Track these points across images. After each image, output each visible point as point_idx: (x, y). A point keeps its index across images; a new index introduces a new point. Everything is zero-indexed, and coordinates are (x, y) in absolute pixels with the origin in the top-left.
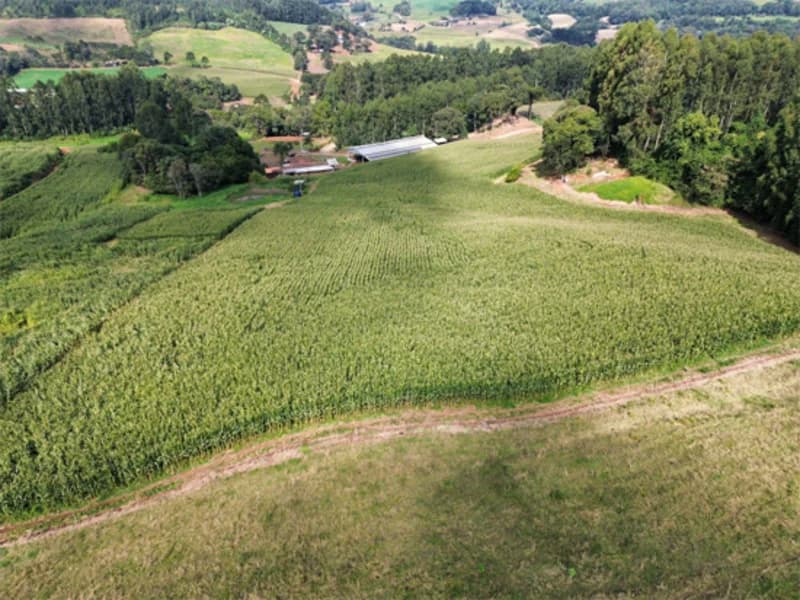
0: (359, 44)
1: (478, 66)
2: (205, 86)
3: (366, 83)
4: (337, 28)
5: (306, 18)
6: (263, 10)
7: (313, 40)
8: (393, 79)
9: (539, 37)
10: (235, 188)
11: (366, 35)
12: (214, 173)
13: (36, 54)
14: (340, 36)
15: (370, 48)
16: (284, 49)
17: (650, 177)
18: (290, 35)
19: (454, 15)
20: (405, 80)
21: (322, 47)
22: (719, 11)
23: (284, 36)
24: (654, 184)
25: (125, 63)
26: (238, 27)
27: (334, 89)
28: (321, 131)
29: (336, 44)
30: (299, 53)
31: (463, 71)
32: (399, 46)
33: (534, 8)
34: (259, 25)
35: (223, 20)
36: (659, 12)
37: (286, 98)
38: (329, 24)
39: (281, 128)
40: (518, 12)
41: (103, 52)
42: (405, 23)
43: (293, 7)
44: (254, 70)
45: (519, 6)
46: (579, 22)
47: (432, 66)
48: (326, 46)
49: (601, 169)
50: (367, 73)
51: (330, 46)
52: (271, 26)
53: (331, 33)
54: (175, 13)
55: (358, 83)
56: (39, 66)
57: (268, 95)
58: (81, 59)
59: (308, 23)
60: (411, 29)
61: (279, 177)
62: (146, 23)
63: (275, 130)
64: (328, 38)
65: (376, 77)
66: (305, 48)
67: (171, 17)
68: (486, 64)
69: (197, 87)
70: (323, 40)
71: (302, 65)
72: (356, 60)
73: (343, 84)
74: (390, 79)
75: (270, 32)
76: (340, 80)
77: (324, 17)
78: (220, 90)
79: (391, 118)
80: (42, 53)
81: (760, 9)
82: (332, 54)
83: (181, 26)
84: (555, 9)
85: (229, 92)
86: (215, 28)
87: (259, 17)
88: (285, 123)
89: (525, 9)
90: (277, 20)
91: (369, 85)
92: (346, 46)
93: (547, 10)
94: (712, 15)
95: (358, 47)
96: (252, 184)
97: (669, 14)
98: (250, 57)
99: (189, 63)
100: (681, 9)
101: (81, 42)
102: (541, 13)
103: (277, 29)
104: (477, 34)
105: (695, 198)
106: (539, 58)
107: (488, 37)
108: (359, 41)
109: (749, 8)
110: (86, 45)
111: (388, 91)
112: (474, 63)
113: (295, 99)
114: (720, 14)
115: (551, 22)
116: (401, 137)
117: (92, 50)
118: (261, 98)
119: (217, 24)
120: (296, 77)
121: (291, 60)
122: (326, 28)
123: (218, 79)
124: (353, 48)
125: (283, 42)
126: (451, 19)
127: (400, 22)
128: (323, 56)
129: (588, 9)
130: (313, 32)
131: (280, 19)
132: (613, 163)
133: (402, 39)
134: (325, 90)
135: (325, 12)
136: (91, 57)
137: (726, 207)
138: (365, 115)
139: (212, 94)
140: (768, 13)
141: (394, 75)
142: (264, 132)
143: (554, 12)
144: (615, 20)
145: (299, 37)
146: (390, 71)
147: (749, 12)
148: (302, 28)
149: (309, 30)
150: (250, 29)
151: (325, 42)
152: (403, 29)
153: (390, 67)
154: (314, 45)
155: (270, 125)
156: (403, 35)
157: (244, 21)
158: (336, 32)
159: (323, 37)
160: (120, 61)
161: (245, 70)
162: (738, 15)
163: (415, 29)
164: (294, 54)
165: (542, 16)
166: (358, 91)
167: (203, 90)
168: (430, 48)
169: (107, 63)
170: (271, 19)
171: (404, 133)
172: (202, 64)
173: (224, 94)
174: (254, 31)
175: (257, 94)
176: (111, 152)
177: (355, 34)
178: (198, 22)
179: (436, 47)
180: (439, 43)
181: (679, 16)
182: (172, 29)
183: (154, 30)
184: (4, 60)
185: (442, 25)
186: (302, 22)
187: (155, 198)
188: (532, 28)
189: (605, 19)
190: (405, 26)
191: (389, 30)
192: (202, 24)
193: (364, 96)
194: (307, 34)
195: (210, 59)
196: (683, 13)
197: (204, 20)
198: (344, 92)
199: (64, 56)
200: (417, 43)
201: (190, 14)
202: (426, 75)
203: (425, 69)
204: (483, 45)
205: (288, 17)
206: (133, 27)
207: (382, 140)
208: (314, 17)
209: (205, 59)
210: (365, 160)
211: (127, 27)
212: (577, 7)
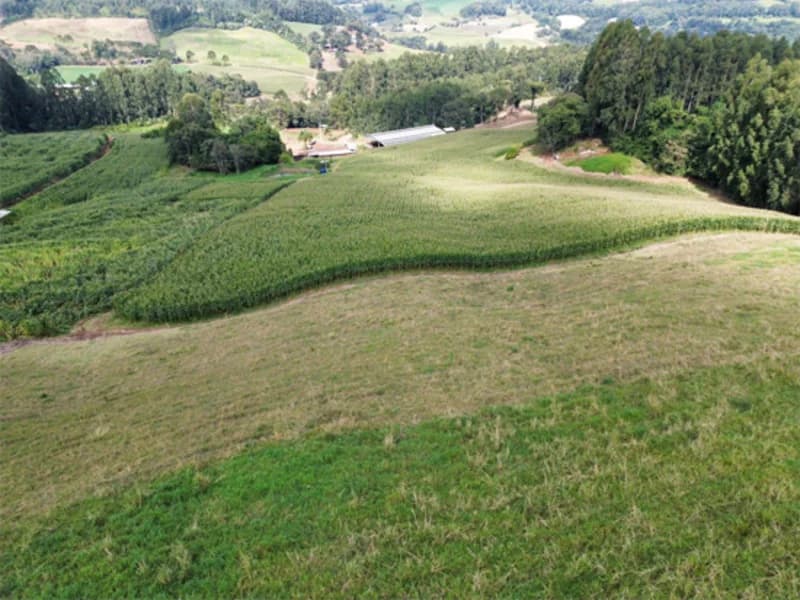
0: (372, 44)
1: (486, 64)
2: (227, 82)
3: (380, 79)
4: (351, 28)
5: (321, 18)
6: (279, 11)
7: (328, 40)
8: (405, 75)
9: (548, 38)
10: (267, 168)
11: (378, 35)
12: (250, 154)
13: (67, 53)
14: (353, 35)
15: (383, 48)
16: (300, 48)
17: (627, 153)
18: (306, 34)
19: (464, 16)
20: (417, 76)
21: (336, 47)
22: (727, 12)
23: (300, 36)
24: (630, 158)
25: (149, 61)
26: (256, 27)
27: (350, 84)
28: (338, 123)
29: (349, 43)
30: (315, 52)
31: (471, 68)
32: (410, 46)
33: (543, 10)
34: (275, 25)
35: (241, 21)
36: (666, 13)
37: (304, 94)
38: (343, 24)
39: (301, 119)
40: (528, 12)
41: (128, 50)
42: (416, 24)
43: (308, 8)
44: (271, 68)
45: (529, 7)
46: (587, 23)
47: (442, 64)
48: (340, 46)
49: (587, 148)
50: (381, 70)
51: (344, 45)
52: (286, 26)
53: (346, 34)
54: (196, 13)
55: (373, 79)
56: (69, 64)
57: (287, 91)
58: (107, 57)
59: (322, 23)
60: (422, 30)
61: (304, 159)
62: (169, 22)
63: (295, 122)
64: (342, 39)
65: (389, 74)
66: (320, 47)
67: (192, 18)
68: (494, 62)
69: (220, 84)
70: (337, 39)
71: (317, 64)
72: (371, 58)
73: (359, 80)
74: (402, 75)
75: (286, 33)
76: (356, 76)
77: (338, 18)
78: (241, 86)
79: (404, 110)
80: (71, 51)
81: (766, 11)
82: (346, 53)
83: (201, 26)
84: (564, 10)
85: (249, 89)
86: (233, 28)
87: (275, 18)
88: (305, 115)
89: (535, 10)
90: (292, 20)
91: (382, 81)
92: (359, 45)
93: (556, 12)
94: (719, 16)
95: (371, 47)
96: (281, 164)
97: (677, 15)
98: (268, 55)
99: (211, 61)
100: (689, 11)
101: (108, 41)
102: (551, 14)
103: (293, 28)
104: (487, 35)
105: (662, 169)
106: (544, 56)
107: (496, 37)
108: (372, 41)
109: (756, 10)
110: (112, 43)
111: (400, 87)
112: (482, 61)
113: (313, 94)
114: (727, 16)
115: (560, 23)
116: (412, 125)
117: (118, 48)
118: (281, 93)
119: (236, 24)
120: (311, 75)
121: (307, 60)
122: (340, 28)
123: (239, 75)
124: (366, 47)
125: (298, 41)
126: (461, 19)
127: (412, 23)
128: (337, 55)
129: (596, 10)
130: (328, 32)
131: (296, 19)
132: (598, 143)
133: (413, 39)
134: (342, 85)
135: (339, 13)
136: (117, 55)
137: (687, 175)
139: (233, 90)
140: (774, 15)
141: (406, 72)
142: (285, 124)
143: (563, 14)
145: (314, 37)
146: (402, 68)
147: (756, 14)
148: (317, 28)
149: (324, 30)
150: (267, 29)
151: (339, 42)
152: (415, 29)
153: (402, 64)
154: (329, 45)
155: (291, 117)
156: (415, 35)
157: (261, 21)
158: (350, 33)
159: (336, 36)
160: (145, 59)
161: (263, 67)
162: (745, 16)
163: (426, 30)
164: (310, 53)
165: (551, 17)
166: (373, 87)
167: (225, 86)
168: (441, 48)
169: (132, 60)
170: (287, 19)
171: (416, 124)
172: (223, 62)
173: (245, 90)
174: (270, 30)
175: (276, 91)
176: (153, 137)
177: (367, 34)
178: (217, 22)
179: (446, 47)
180: (449, 43)
181: (685, 17)
182: (193, 28)
183: (176, 30)
184: (37, 58)
185: (452, 26)
186: (316, 23)
187: (198, 174)
188: (541, 28)
189: (613, 20)
190: (417, 27)
191: (401, 31)
192: (221, 24)
193: (378, 91)
194: (322, 34)
195: (230, 57)
196: (690, 15)
197: (223, 20)
198: (359, 88)
199: (92, 54)
200: (428, 43)
201: (209, 15)
202: (437, 72)
203: (436, 66)
204: (492, 45)
205: (303, 17)
206: (155, 28)
207: (395, 129)
208: (328, 17)
209: (225, 58)
210: (381, 145)
211: (149, 26)
212: (586, 9)
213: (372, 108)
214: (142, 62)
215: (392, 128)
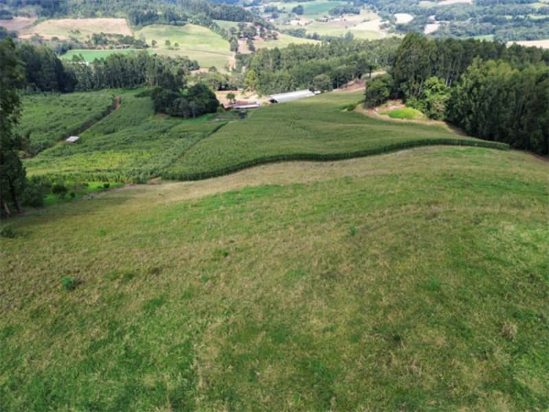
0: (270, 35)
1: (342, 50)
2: (179, 61)
3: (276, 60)
4: (257, 24)
5: (237, 18)
6: (210, 13)
7: (242, 32)
8: (291, 58)
9: (387, 29)
10: (211, 115)
11: (274, 28)
12: (200, 107)
13: (77, 42)
14: (258, 29)
15: (277, 37)
16: (223, 38)
17: (414, 108)
18: (227, 29)
19: (332, 15)
20: (298, 58)
21: (247, 37)
22: (509, 12)
23: (223, 30)
24: (415, 110)
25: (128, 47)
26: (195, 24)
27: (257, 63)
28: (249, 88)
29: (255, 34)
30: (233, 41)
31: (333, 53)
32: (295, 35)
33: (385, 10)
34: (208, 23)
36: (469, 13)
37: (227, 68)
38: (251, 21)
39: (226, 86)
40: (375, 12)
41: (115, 40)
42: (299, 20)
43: (228, 11)
44: (206, 51)
45: (375, 8)
46: (415, 19)
47: (315, 50)
48: (250, 36)
49: (394, 105)
50: (277, 54)
51: (252, 36)
52: (215, 23)
53: (253, 28)
54: (157, 15)
55: (271, 60)
56: (78, 48)
57: (216, 67)
58: (102, 44)
59: (238, 21)
60: (304, 24)
61: (231, 110)
62: (139, 21)
63: (223, 87)
64: (251, 32)
65: (281, 56)
66: (236, 36)
67: (153, 18)
68: (348, 49)
69: (174, 62)
70: (247, 32)
71: (235, 48)
72: (270, 45)
73: (262, 61)
74: (289, 58)
75: (215, 28)
76: (261, 58)
77: (248, 17)
78: (187, 63)
79: (290, 80)
80: (79, 40)
81: (537, 11)
82: (253, 41)
83: (160, 23)
84: (400, 10)
85: (192, 65)
86: (181, 25)
88: (229, 83)
89: (380, 10)
90: (218, 19)
91: (277, 61)
92: (262, 36)
93: (394, 11)
94: (504, 14)
95: (269, 37)
96: (218, 113)
97: (476, 13)
99: (167, 47)
100: (484, 11)
101: (102, 33)
102: (390, 13)
103: (219, 25)
104: (346, 27)
105: (432, 117)
107: (352, 29)
108: (270, 33)
109: (530, 10)
110: (105, 35)
111: (288, 65)
112: (340, 49)
113: (233, 69)
114: (510, 14)
115: (396, 19)
116: (295, 90)
117: (108, 38)
118: (213, 69)
119: (183, 22)
120: (231, 55)
121: (228, 45)
122: (249, 24)
123: (187, 57)
124: (266, 37)
125: (223, 34)
126: (330, 17)
127: (297, 19)
128: (248, 42)
129: (421, 10)
130: (242, 27)
131: (221, 18)
132: (399, 102)
133: (297, 31)
134: (252, 64)
135: (248, 13)
136: (108, 42)
137: (444, 120)
138: (276, 78)
139: (183, 66)
140: (542, 14)
141: (292, 55)
142: (217, 88)
143: (399, 12)
144: (439, 18)
145: (233, 30)
146: (290, 53)
147: (529, 13)
148: (234, 24)
149: (239, 25)
150: (202, 26)
151: (249, 34)
152: (298, 24)
153: (290, 51)
154: (242, 35)
155: (220, 84)
156: (298, 27)
157: (198, 20)
158: (256, 27)
159: (248, 30)
160: (125, 45)
162: (522, 14)
163: (306, 24)
164: (230, 41)
165: (390, 15)
166: (271, 65)
167: (177, 63)
168: (315, 37)
169: (118, 46)
170: (215, 18)
171: (297, 89)
172: (175, 48)
173: (190, 66)
175: (210, 66)
176: (142, 97)
177: (267, 27)
178: (170, 21)
179: (319, 36)
180: (321, 33)
181: (481, 15)
182: (155, 25)
183: (144, 26)
184: (59, 45)
185: (323, 21)
186: (234, 20)
187: (172, 118)
188: (383, 23)
189: (432, 17)
190: (300, 22)
191: (289, 24)
192: (173, 22)
193: (274, 67)
194: (237, 28)
195: (179, 44)
196: (485, 14)
197: (174, 20)
198: (263, 65)
199: (93, 42)
200: (307, 33)
201: (166, 16)
202: (311, 55)
203: (311, 52)
204: (349, 37)
205: (225, 17)
206: (131, 24)
207: (285, 92)
208: (241, 17)
209: (176, 45)
210: (276, 102)
211: (127, 24)
212: (414, 9)
213: (271, 79)
214: (124, 47)
215: (283, 91)
